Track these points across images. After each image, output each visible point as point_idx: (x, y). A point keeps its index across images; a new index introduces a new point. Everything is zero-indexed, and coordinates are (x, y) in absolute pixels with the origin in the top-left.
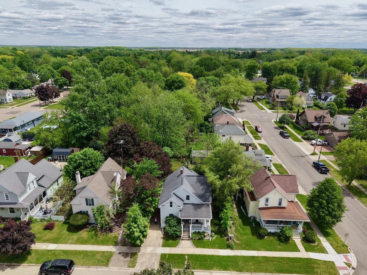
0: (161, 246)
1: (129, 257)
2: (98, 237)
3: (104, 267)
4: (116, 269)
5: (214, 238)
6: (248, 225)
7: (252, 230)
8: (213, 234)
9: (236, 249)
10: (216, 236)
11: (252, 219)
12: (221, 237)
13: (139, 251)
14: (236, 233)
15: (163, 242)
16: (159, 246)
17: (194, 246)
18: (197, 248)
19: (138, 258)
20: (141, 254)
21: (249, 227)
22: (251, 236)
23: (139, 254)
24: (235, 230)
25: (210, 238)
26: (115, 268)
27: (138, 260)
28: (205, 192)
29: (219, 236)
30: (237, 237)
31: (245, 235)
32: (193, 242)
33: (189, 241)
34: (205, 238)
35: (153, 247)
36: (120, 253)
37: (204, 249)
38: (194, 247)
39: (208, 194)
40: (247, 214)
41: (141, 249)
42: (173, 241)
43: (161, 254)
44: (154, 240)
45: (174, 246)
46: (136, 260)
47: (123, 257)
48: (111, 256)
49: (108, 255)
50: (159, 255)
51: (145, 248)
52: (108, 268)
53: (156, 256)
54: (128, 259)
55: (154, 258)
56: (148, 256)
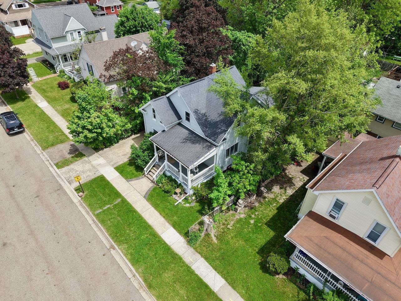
0: (116, 166)
1: (73, 155)
3: (41, 148)
4: (46, 158)
8: (194, 198)
9: (195, 249)
10: (193, 204)
12: (199, 212)
13: (89, 156)
14: (234, 226)
15: (125, 164)
16: (113, 165)
17: (147, 195)
18: (147, 200)
19: (77, 163)
20: (85, 160)
22: (253, 250)
24: (241, 219)
25: (180, 201)
26: (46, 156)
27: (74, 163)
29: (198, 208)
30: (223, 232)
31: (246, 240)
32: (154, 188)
33: (151, 185)
34: (175, 196)
35: (107, 161)
36: (72, 146)
37: (152, 209)
38: (144, 197)
41: (94, 155)
42: (134, 171)
43: (101, 175)
44: (120, 154)
45: (128, 177)
46: (72, 162)
47: (69, 152)
48: (62, 142)
49: (60, 140)
50: (98, 174)
51: (99, 156)
52: (41, 152)
53: (93, 173)
54: (69, 156)
55: (89, 173)
56: (87, 167)
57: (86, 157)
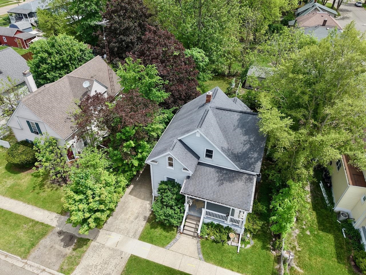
0: (138, 236)
1: (73, 247)
2: (42, 191)
3: (19, 258)
4: (37, 268)
5: (248, 246)
6: (329, 232)
7: (339, 246)
8: (249, 235)
10: (253, 242)
11: (342, 218)
12: (264, 247)
13: (95, 238)
14: (300, 246)
15: (145, 228)
16: (134, 236)
17: (201, 256)
18: (205, 261)
19: (86, 254)
20: (95, 246)
21: (331, 237)
22: (333, 262)
23: (93, 244)
24: (298, 235)
25: (239, 245)
26: (36, 265)
27: (84, 257)
28: (250, 150)
29: (260, 244)
30: (299, 258)
31: (321, 255)
32: (203, 244)
33: (195, 241)
34: (229, 242)
35: (123, 234)
36: (60, 233)
37: (219, 269)
38: (200, 259)
39: (256, 155)
40: (333, 204)
41: (100, 234)
42: (164, 233)
43: (131, 256)
44: (132, 219)
45: (163, 243)
46: (80, 257)
47: (63, 243)
48: (43, 235)
49: (39, 233)
50: (126, 258)
51: (108, 232)
52: (23, 262)
53: (119, 258)
54: (69, 250)
55: (114, 262)
56: (105, 254)
57: (92, 240)
